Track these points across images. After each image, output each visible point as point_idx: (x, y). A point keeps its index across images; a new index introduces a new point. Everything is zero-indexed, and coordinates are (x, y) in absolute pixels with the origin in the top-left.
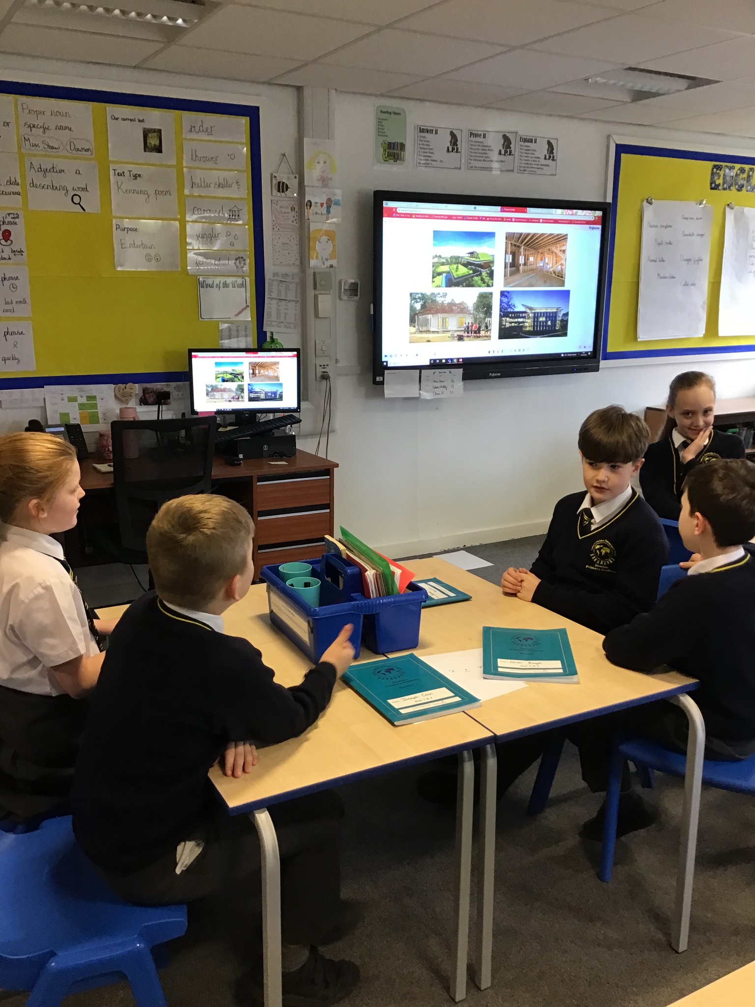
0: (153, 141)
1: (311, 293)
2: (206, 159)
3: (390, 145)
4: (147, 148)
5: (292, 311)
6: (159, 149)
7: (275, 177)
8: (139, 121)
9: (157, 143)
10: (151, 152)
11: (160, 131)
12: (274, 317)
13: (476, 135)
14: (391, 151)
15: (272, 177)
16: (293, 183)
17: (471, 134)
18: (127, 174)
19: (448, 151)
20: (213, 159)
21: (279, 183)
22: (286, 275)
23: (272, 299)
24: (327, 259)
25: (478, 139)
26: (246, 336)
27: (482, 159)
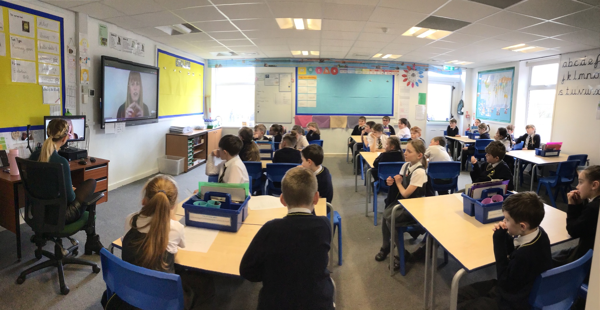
0: (26, 27)
1: (81, 94)
2: (45, 37)
3: (103, 39)
4: (24, 29)
5: (74, 100)
6: (28, 31)
7: (69, 47)
8: (21, 17)
9: (28, 28)
10: (25, 31)
11: (29, 23)
12: (68, 103)
13: (125, 39)
14: (103, 41)
15: (68, 47)
16: (74, 50)
17: (124, 39)
18: (16, 40)
19: (118, 44)
20: (48, 37)
21: (70, 49)
22: (71, 86)
23: (68, 96)
24: (86, 81)
25: (125, 41)
26: (59, 111)
27: (127, 48)
